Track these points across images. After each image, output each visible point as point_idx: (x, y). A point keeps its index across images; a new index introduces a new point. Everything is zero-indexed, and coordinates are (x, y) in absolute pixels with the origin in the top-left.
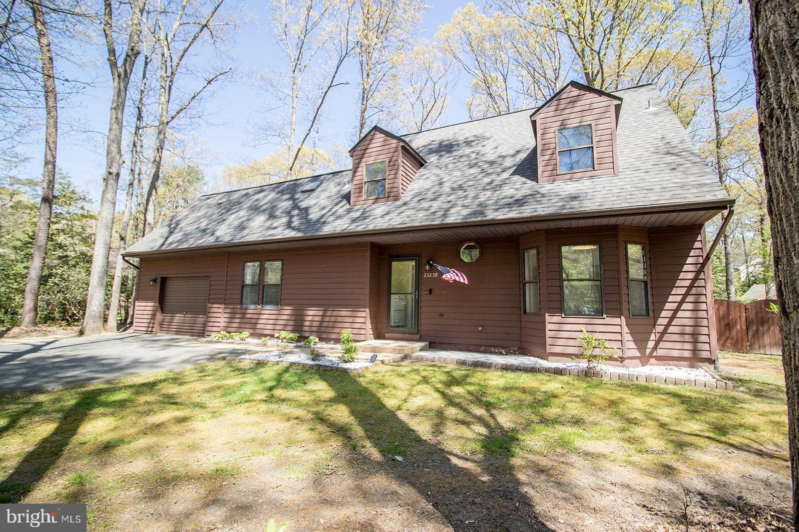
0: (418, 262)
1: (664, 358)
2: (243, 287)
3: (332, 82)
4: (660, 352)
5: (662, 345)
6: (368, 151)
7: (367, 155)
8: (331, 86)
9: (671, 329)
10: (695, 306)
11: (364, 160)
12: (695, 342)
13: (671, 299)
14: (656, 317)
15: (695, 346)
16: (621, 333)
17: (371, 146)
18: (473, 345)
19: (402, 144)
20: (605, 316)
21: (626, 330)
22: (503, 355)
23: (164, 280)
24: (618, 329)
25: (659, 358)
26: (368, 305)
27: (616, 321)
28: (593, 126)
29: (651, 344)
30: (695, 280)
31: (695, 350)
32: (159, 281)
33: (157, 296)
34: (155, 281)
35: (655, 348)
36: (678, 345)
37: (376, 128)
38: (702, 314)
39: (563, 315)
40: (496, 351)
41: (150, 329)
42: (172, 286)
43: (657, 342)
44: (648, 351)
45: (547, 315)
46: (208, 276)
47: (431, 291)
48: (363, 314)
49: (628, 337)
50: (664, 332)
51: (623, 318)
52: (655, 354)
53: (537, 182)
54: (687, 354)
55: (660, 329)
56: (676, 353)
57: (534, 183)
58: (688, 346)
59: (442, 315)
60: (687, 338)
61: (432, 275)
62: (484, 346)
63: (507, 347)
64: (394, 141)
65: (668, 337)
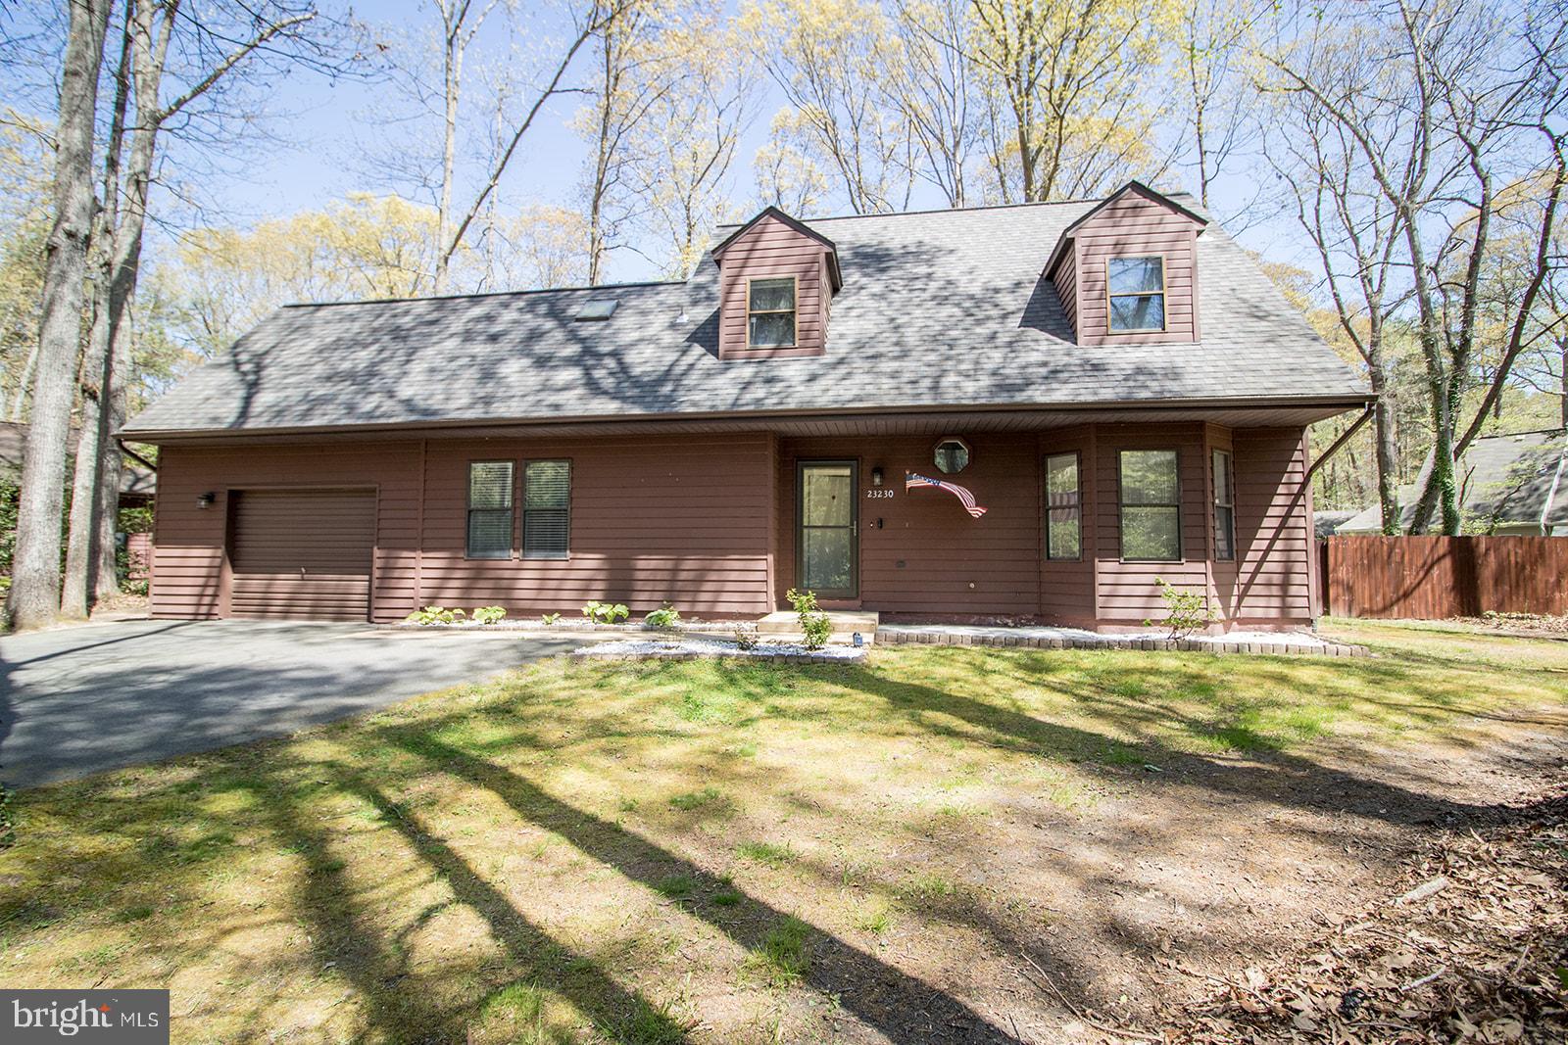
0: (855, 471)
1: (1248, 620)
2: (470, 512)
3: (554, 83)
4: (1244, 612)
5: (1247, 601)
6: (757, 254)
7: (752, 262)
9: (1259, 579)
10: (1286, 545)
11: (748, 271)
12: (1284, 596)
14: (1240, 562)
15: (1284, 601)
16: (1206, 585)
17: (761, 245)
18: (957, 614)
19: (826, 249)
20: (1183, 561)
21: (1211, 580)
22: (1009, 627)
23: (235, 498)
24: (1201, 579)
25: (1242, 621)
26: (772, 550)
27: (1200, 567)
28: (1164, 260)
29: (1234, 601)
30: (1291, 507)
31: (1285, 608)
32: (223, 500)
33: (221, 533)
34: (210, 498)
35: (1238, 607)
36: (1262, 602)
37: (772, 212)
38: (1294, 556)
39: (1122, 561)
40: (998, 621)
41: (204, 609)
42: (255, 513)
43: (1241, 598)
44: (1232, 611)
45: (1097, 560)
46: (374, 491)
47: (881, 524)
48: (762, 565)
49: (1213, 591)
50: (1250, 583)
51: (1208, 562)
52: (1238, 615)
53: (1076, 344)
54: (1274, 613)
55: (1244, 578)
56: (1259, 613)
57: (1068, 344)
58: (1276, 602)
59: (900, 563)
60: (1275, 591)
61: (883, 494)
62: (975, 614)
63: (1016, 615)
64: (811, 242)
65: (1254, 590)
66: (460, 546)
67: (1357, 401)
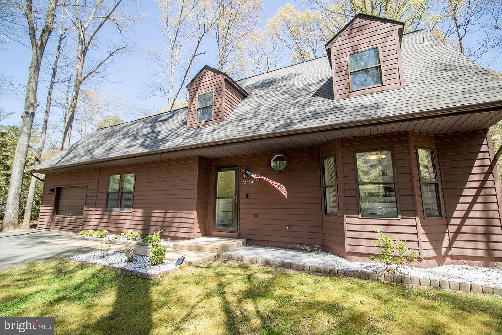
0: (237, 172)
1: (458, 257)
2: (108, 194)
3: (195, 53)
4: (454, 252)
5: (456, 244)
6: (201, 85)
7: (200, 88)
8: (195, 56)
9: (464, 229)
10: (485, 207)
11: (198, 92)
12: (488, 241)
13: (462, 200)
14: (449, 218)
15: (488, 246)
16: (417, 234)
17: (203, 81)
18: (282, 242)
19: (225, 77)
20: (400, 217)
21: (421, 230)
22: (308, 251)
23: (59, 190)
24: (413, 230)
25: (454, 257)
26: (196, 209)
27: (412, 222)
28: (380, 48)
29: (445, 244)
30: (484, 181)
31: (489, 250)
32: (55, 190)
33: (53, 202)
34: (53, 190)
35: (450, 247)
36: (471, 245)
37: (206, 67)
39: (360, 217)
40: (302, 248)
41: (48, 227)
42: (65, 195)
43: (451, 242)
44: (444, 251)
45: (345, 216)
46: (85, 186)
47: (247, 196)
48: (192, 216)
49: (423, 238)
50: (457, 232)
51: (418, 218)
52: (450, 253)
53: (333, 99)
54: (481, 254)
55: (452, 229)
56: (469, 253)
57: (331, 100)
58: (482, 246)
59: (256, 216)
60: (480, 238)
61: (249, 182)
62: (291, 243)
63: (311, 245)
64: (220, 76)
65: (460, 237)
66: (105, 206)
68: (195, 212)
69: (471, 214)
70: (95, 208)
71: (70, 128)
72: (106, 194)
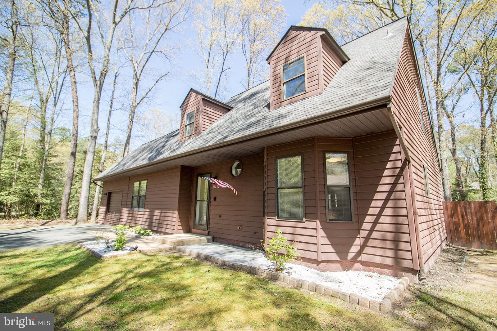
1: (369, 264)
2: (133, 196)
4: (364, 257)
5: (366, 250)
6: (189, 105)
7: (188, 108)
8: (222, 72)
9: (375, 235)
10: (394, 212)
11: (187, 111)
12: (396, 249)
13: (373, 204)
14: (361, 222)
15: (396, 254)
16: (316, 236)
17: (190, 102)
18: (236, 241)
19: (203, 97)
20: (304, 220)
22: (253, 250)
23: (110, 194)
24: (311, 232)
25: (363, 263)
26: (177, 209)
27: (312, 224)
30: (394, 184)
31: (397, 259)
32: (108, 194)
33: (107, 203)
34: (106, 194)
35: (359, 253)
36: (380, 252)
37: (192, 90)
38: (402, 220)
39: (277, 219)
40: (249, 246)
41: (104, 222)
42: (112, 197)
43: (363, 247)
44: (350, 256)
46: (122, 191)
47: (215, 199)
48: (175, 215)
49: (324, 241)
50: (368, 238)
51: (318, 221)
52: (359, 259)
53: (269, 109)
54: (389, 261)
55: (363, 234)
56: (378, 260)
57: (268, 111)
58: (390, 253)
59: (220, 216)
60: (389, 244)
61: (217, 187)
62: (242, 242)
63: (255, 244)
64: (199, 96)
65: (371, 243)
66: (131, 207)
67: (383, 102)
68: (177, 212)
69: (382, 219)
70: (126, 208)
71: (128, 145)
72: (131, 197)
